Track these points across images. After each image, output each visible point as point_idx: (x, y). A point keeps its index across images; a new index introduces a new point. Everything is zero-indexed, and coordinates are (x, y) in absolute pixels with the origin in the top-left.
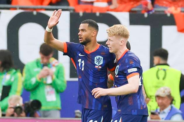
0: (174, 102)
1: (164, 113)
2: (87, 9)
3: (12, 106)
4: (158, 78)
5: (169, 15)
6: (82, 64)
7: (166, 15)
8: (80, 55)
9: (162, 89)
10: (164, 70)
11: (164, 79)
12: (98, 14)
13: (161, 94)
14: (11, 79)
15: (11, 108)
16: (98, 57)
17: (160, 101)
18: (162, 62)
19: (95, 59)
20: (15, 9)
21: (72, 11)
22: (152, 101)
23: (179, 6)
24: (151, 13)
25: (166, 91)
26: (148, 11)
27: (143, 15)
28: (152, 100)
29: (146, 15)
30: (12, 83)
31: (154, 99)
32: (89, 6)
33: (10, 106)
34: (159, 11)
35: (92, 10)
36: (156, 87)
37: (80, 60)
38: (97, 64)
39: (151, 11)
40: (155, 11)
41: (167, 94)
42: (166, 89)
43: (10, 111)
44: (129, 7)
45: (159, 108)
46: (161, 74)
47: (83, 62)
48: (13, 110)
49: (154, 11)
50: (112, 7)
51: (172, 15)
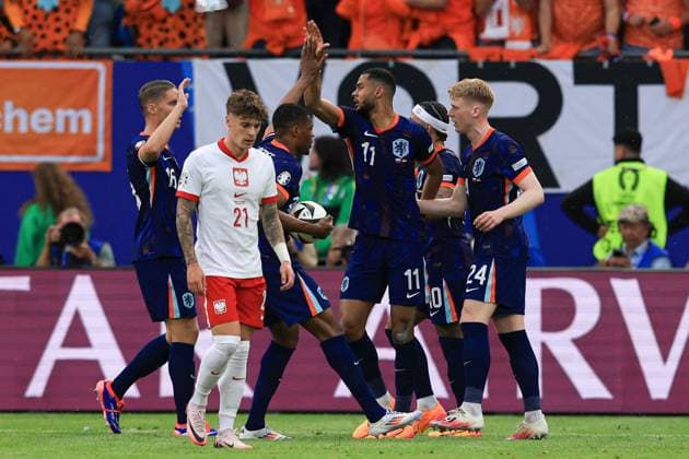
0: (653, 233)
1: (635, 254)
2: (493, 55)
3: (337, 245)
4: (623, 186)
5: (650, 63)
6: (369, 153)
7: (645, 63)
8: (366, 134)
9: (631, 208)
10: (635, 171)
11: (634, 187)
12: (513, 65)
13: (630, 217)
14: (339, 193)
15: (336, 249)
16: (398, 141)
17: (628, 231)
18: (630, 154)
19: (394, 146)
20: (354, 56)
21: (463, 60)
22: (613, 232)
23: (669, 47)
24: (616, 60)
25: (639, 212)
26: (611, 58)
27: (601, 64)
28: (611, 229)
29: (606, 64)
30: (343, 200)
31: (615, 227)
32: (497, 50)
33: (334, 246)
34: (630, 57)
35: (501, 57)
36: (620, 204)
37: (365, 145)
38: (398, 154)
39: (616, 56)
40: (625, 57)
41: (641, 217)
42: (639, 208)
43: (333, 256)
44: (573, 50)
45: (624, 245)
46: (629, 179)
47: (372, 149)
48: (338, 253)
49: (621, 57)
50: (540, 49)
51: (656, 64)
